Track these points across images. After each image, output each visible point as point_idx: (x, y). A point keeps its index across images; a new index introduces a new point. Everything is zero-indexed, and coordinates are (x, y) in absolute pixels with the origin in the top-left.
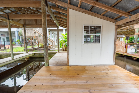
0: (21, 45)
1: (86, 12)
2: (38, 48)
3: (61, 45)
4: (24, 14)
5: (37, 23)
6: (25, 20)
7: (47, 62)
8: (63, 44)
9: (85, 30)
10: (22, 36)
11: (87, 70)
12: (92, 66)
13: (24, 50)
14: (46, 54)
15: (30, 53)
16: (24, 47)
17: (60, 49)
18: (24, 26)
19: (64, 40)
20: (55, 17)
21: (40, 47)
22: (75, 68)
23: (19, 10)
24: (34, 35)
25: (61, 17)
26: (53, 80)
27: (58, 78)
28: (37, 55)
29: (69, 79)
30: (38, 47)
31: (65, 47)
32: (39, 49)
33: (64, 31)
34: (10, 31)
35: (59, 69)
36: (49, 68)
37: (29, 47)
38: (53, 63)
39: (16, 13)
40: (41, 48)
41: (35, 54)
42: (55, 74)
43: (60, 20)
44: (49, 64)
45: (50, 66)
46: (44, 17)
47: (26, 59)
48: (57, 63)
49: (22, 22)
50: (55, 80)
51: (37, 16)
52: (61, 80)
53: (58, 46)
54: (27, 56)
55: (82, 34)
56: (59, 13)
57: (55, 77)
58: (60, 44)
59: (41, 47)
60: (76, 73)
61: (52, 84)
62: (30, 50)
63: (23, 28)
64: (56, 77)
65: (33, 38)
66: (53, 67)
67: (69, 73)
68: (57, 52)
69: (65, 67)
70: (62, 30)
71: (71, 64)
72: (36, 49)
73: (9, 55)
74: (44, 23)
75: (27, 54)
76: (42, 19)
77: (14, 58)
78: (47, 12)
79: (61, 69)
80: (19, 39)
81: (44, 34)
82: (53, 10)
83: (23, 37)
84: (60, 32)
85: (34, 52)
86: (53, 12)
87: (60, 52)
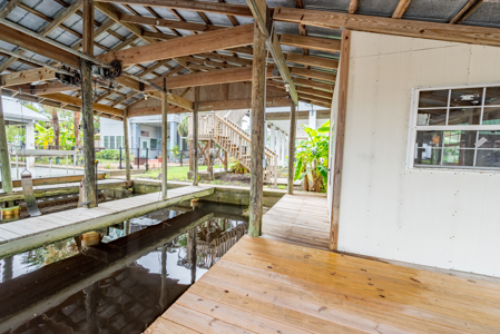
0: (181, 162)
1: (435, 31)
2: (223, 174)
3: (299, 167)
4: (198, 71)
5: (230, 94)
6: (198, 89)
7: (258, 223)
8: (308, 166)
9: (419, 112)
10: (185, 135)
11: (425, 288)
12: (451, 273)
13: (189, 175)
14: (257, 196)
15: (205, 188)
16: (188, 168)
17: (295, 183)
18: (196, 106)
19: (314, 149)
20: (290, 69)
21: (229, 169)
22: (363, 267)
23: (188, 64)
24: (216, 134)
25: (309, 68)
26: (280, 289)
27: (297, 288)
28: (220, 195)
29: (342, 303)
30: (223, 170)
31: (314, 176)
32: (228, 175)
33: (312, 118)
34: (166, 123)
35: (298, 257)
36: (264, 243)
37: (203, 170)
38: (276, 231)
39: (179, 73)
40: (233, 175)
41: (216, 190)
42: (286, 272)
43: (307, 77)
44: (263, 231)
45: (264, 236)
46: (260, 73)
47: (192, 204)
48: (290, 231)
49: (191, 96)
50: (288, 291)
51: (235, 72)
52: (311, 297)
53: (291, 171)
54: (197, 195)
55: (407, 127)
56: (306, 53)
57: (285, 282)
58: (296, 164)
59: (234, 171)
60: (373, 288)
61: (277, 304)
62: (204, 178)
63: (192, 114)
64: (289, 283)
65: (212, 141)
66: (276, 243)
67: (338, 281)
68: (286, 191)
69: (319, 252)
70: (305, 115)
71: (342, 245)
72: (218, 177)
73: (154, 188)
74: (258, 92)
75: (196, 189)
76: (254, 80)
77: (168, 197)
78: (270, 56)
79: (307, 256)
80: (178, 143)
81: (256, 128)
82: (286, 47)
83: (190, 137)
84: (299, 122)
85: (213, 185)
86: (285, 55)
87: (294, 192)
